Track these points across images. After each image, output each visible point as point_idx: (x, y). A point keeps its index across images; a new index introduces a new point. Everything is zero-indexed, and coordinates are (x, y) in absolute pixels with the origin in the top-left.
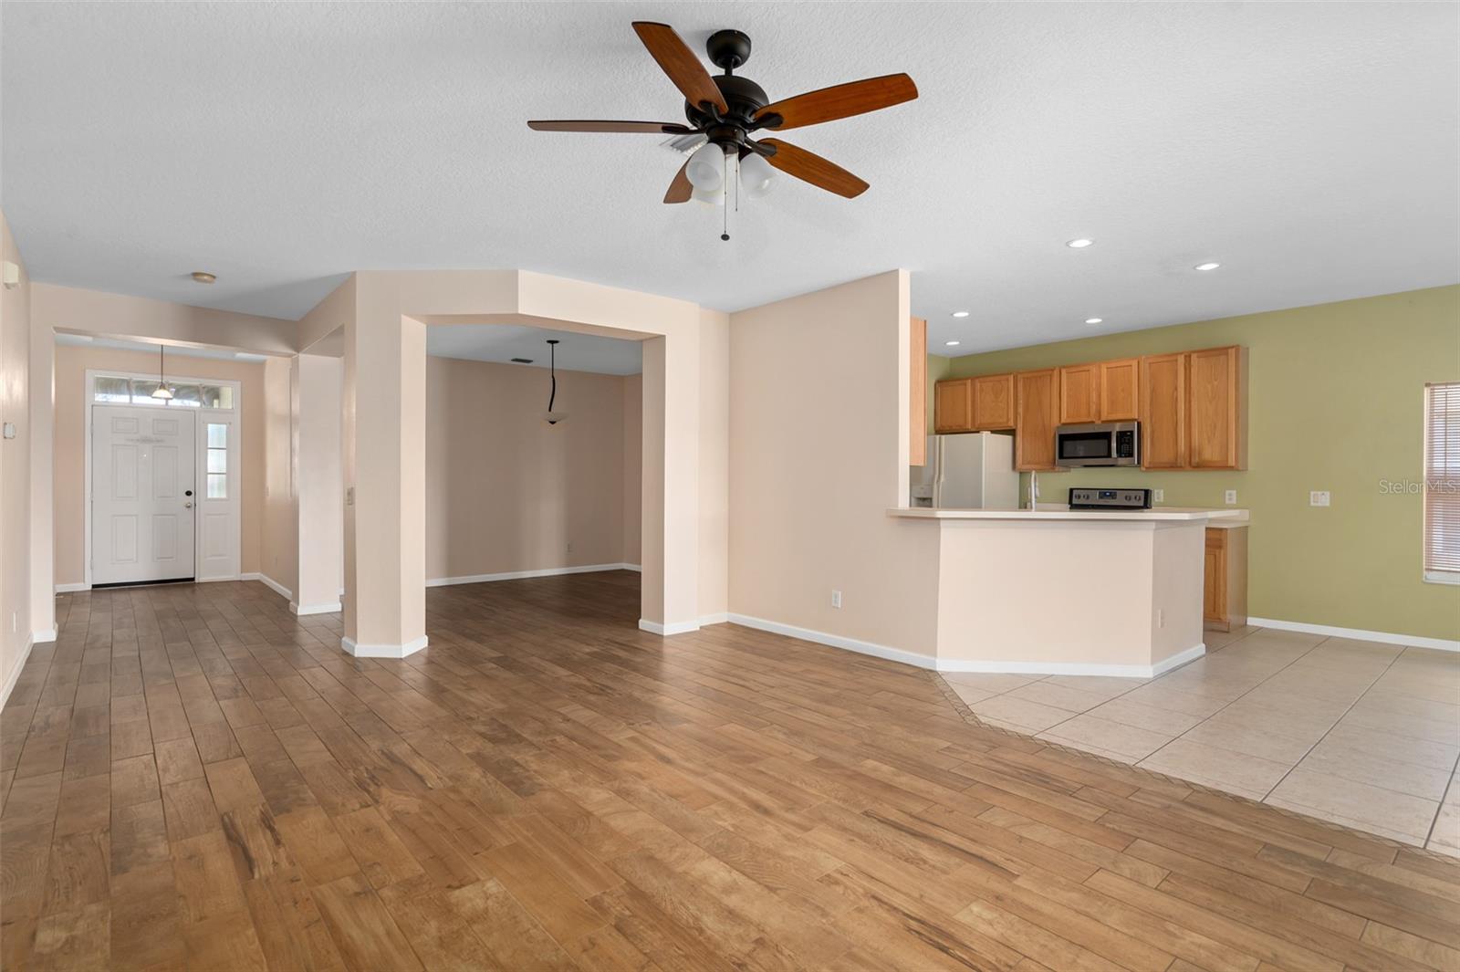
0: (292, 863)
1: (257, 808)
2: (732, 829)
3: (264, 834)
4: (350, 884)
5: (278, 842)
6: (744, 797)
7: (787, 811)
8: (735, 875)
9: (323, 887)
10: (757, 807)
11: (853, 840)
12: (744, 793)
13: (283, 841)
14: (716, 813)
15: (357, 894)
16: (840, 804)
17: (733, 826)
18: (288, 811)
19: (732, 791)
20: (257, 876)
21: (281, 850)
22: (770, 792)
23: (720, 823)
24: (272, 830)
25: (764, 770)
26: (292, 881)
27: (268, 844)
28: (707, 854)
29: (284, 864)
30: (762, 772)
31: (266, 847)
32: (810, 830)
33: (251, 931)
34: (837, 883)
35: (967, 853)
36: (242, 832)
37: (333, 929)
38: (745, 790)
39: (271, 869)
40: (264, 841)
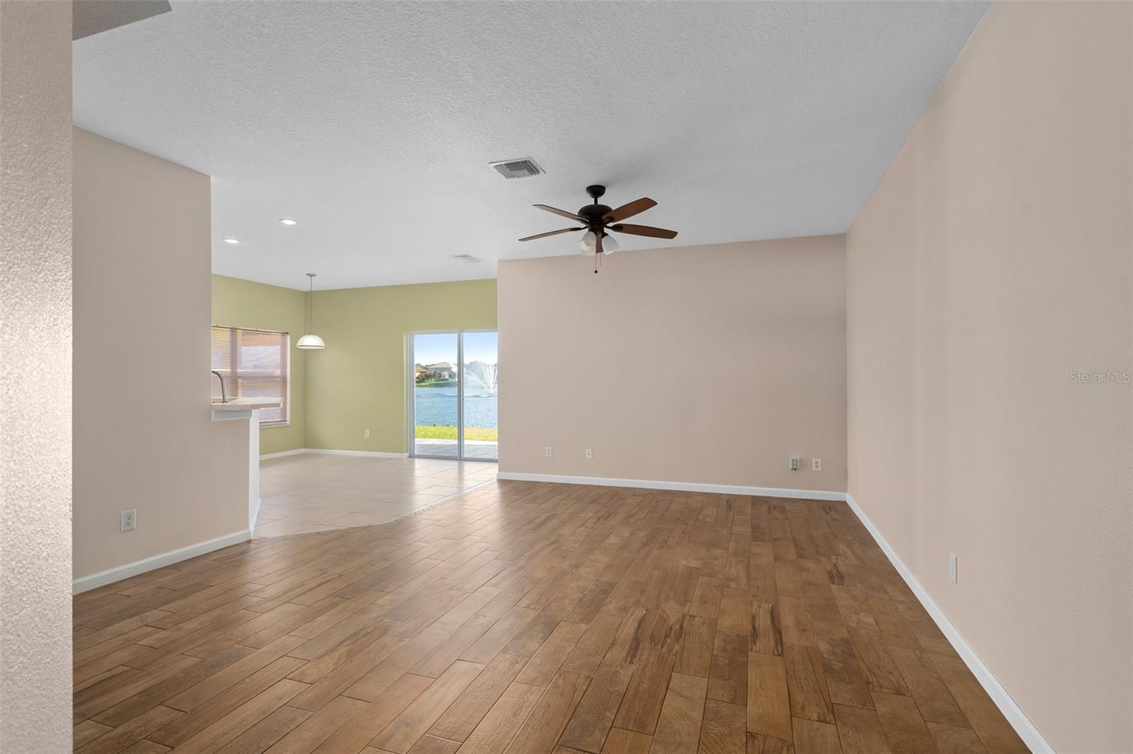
0: (751, 603)
1: (757, 649)
3: (759, 626)
4: (732, 585)
5: (754, 617)
9: (744, 588)
13: (751, 617)
15: (732, 580)
18: (738, 636)
20: (770, 605)
21: (754, 611)
24: (754, 627)
26: (755, 596)
27: (759, 619)
29: (755, 604)
31: (761, 618)
33: (778, 586)
36: (771, 634)
37: (748, 576)
39: (763, 604)
40: (761, 622)
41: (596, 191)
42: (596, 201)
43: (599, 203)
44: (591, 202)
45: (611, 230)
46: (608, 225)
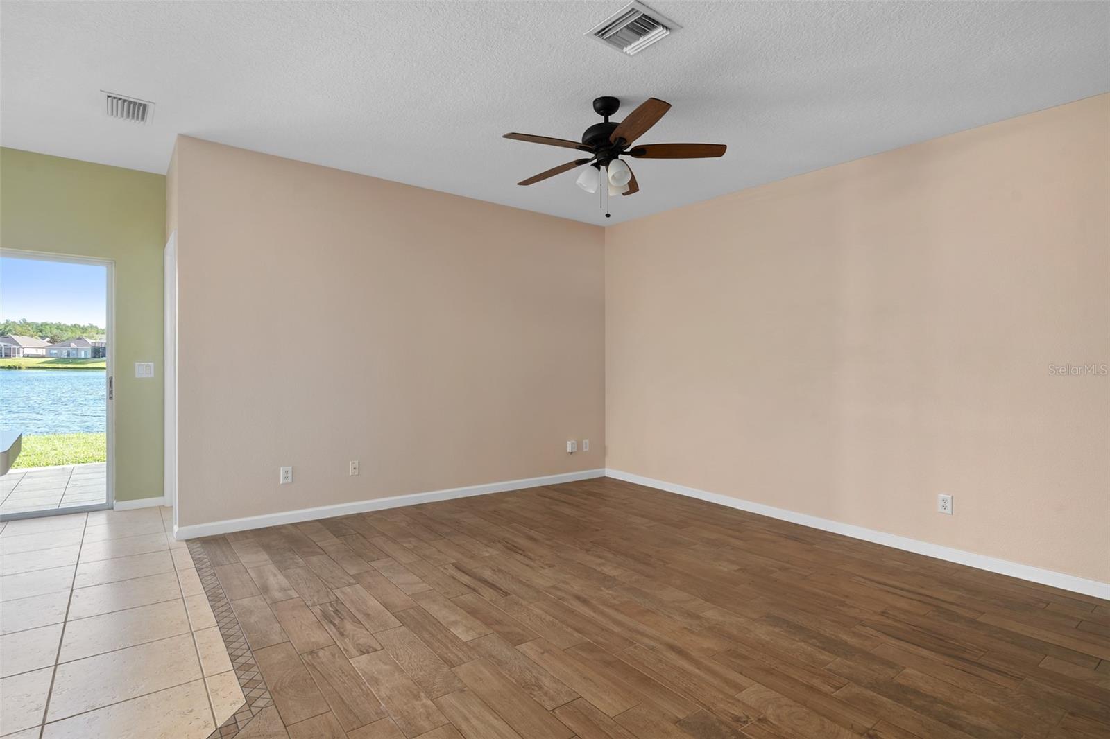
2: (603, 588)
6: (595, 609)
7: (563, 597)
8: (599, 569)
10: (584, 601)
11: (527, 580)
12: (595, 612)
14: (614, 598)
16: (521, 601)
17: (601, 590)
19: (603, 613)
22: (573, 612)
23: (610, 592)
25: (576, 634)
28: (616, 577)
30: (578, 631)
32: (552, 587)
34: (547, 564)
35: (463, 572)
38: (592, 614)
41: (607, 105)
42: (606, 119)
43: (610, 121)
44: (601, 119)
45: (630, 156)
46: (626, 151)
